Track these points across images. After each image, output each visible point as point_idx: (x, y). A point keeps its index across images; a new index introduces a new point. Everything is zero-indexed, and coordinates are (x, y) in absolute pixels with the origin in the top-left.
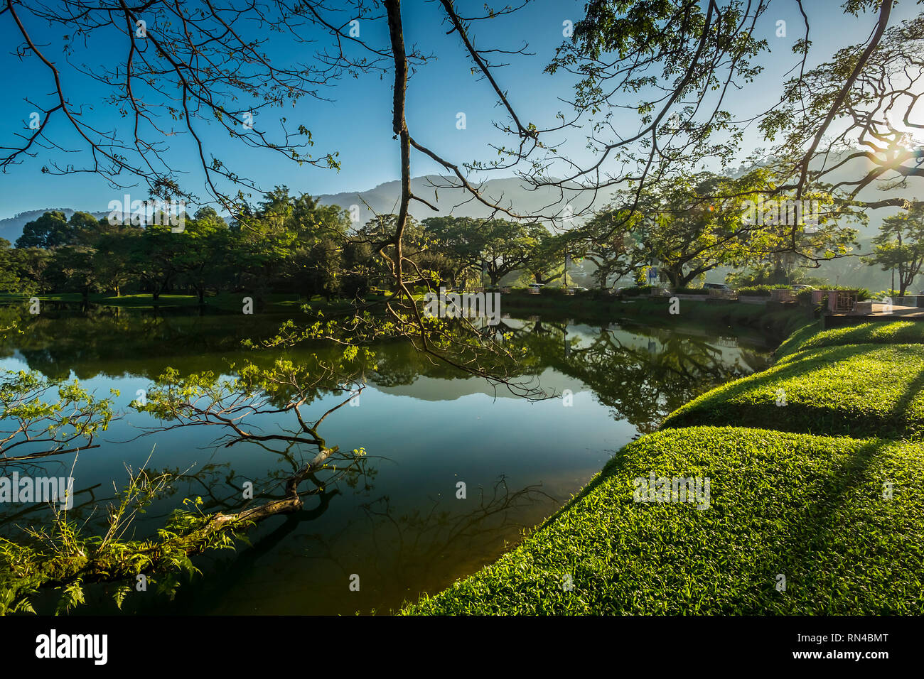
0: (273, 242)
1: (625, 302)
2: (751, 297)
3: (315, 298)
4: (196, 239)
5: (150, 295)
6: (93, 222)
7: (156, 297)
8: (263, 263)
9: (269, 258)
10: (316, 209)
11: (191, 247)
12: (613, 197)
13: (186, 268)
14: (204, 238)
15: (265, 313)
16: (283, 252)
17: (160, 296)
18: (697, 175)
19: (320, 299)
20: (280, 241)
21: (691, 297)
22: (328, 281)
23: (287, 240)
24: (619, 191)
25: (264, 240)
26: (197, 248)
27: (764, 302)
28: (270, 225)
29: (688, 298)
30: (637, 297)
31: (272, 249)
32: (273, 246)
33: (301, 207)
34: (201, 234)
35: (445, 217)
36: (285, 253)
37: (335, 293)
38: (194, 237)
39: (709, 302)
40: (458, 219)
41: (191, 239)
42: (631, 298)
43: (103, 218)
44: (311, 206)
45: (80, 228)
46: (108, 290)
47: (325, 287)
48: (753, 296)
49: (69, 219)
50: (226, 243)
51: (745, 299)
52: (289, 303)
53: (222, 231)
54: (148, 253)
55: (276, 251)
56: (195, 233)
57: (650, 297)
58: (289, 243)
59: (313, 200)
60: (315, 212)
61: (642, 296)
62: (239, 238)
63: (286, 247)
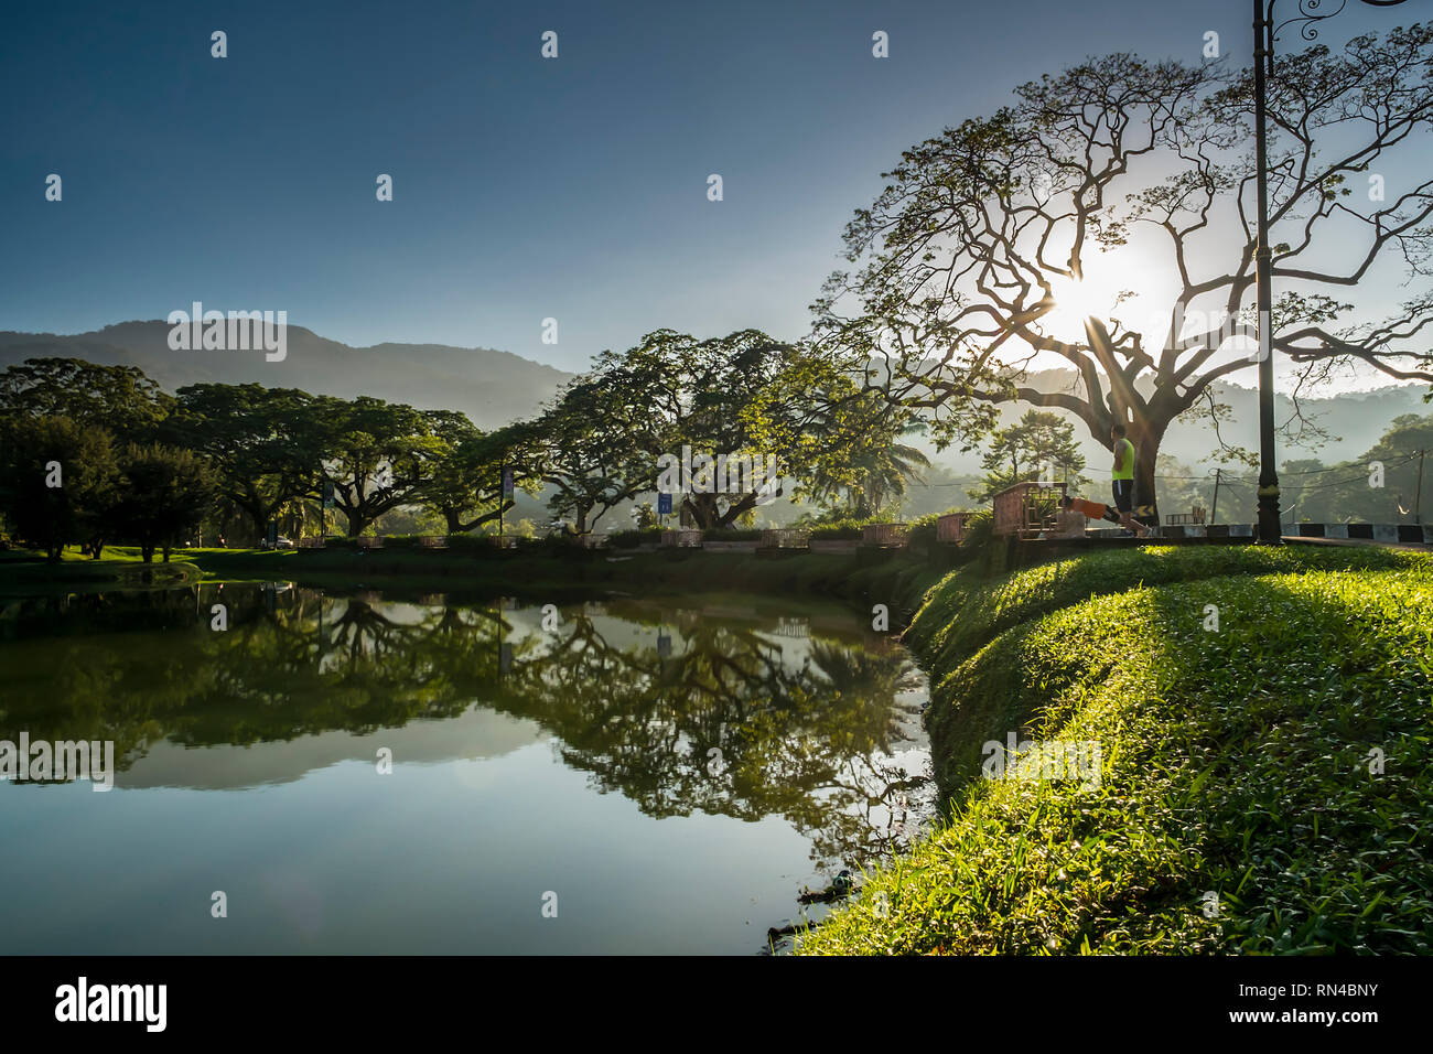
1: (614, 560)
2: (831, 543)
12: (596, 364)
18: (739, 334)
21: (730, 546)
24: (606, 353)
27: (853, 550)
29: (727, 549)
30: (636, 550)
35: (242, 385)
39: (760, 553)
40: (275, 393)
42: (626, 551)
48: (833, 539)
51: (821, 547)
57: (660, 549)
61: (645, 547)
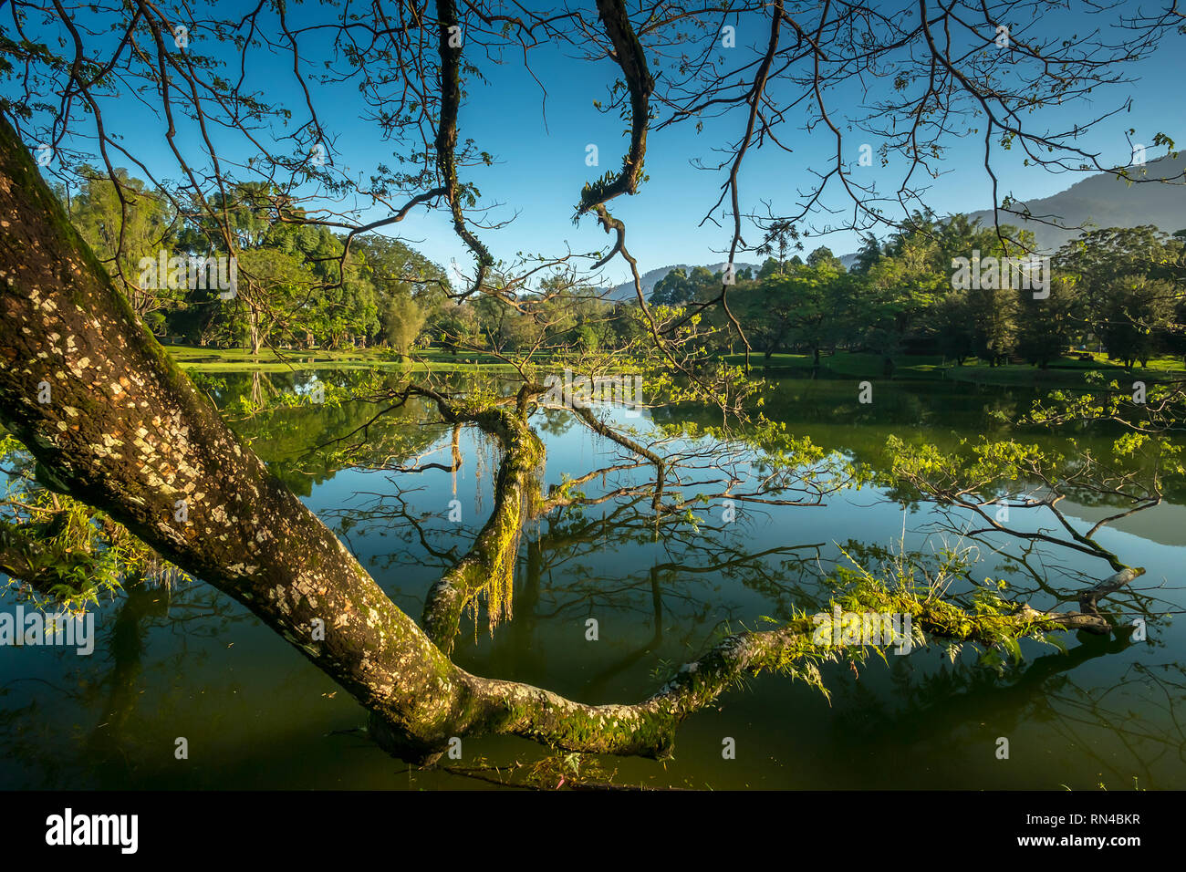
0: (912, 286)
3: (968, 361)
4: (816, 287)
5: (762, 354)
6: (709, 276)
7: (768, 356)
8: (898, 314)
9: (905, 307)
10: (973, 234)
11: (809, 297)
13: (800, 322)
14: (824, 286)
15: (894, 379)
16: (925, 299)
17: (772, 355)
19: (975, 363)
20: (921, 284)
22: (994, 337)
23: (931, 282)
25: (898, 284)
26: (815, 299)
28: (906, 264)
31: (910, 296)
32: (911, 291)
33: (950, 234)
34: (822, 281)
36: (927, 300)
37: (1003, 356)
38: (813, 285)
41: (811, 288)
43: (717, 271)
44: (966, 230)
45: (698, 283)
46: (720, 348)
47: (989, 346)
49: (689, 275)
50: (850, 290)
52: (927, 368)
53: (843, 276)
54: (765, 307)
55: (914, 297)
56: (815, 281)
58: (933, 285)
59: (969, 222)
60: (972, 239)
62: (866, 283)
63: (929, 292)
